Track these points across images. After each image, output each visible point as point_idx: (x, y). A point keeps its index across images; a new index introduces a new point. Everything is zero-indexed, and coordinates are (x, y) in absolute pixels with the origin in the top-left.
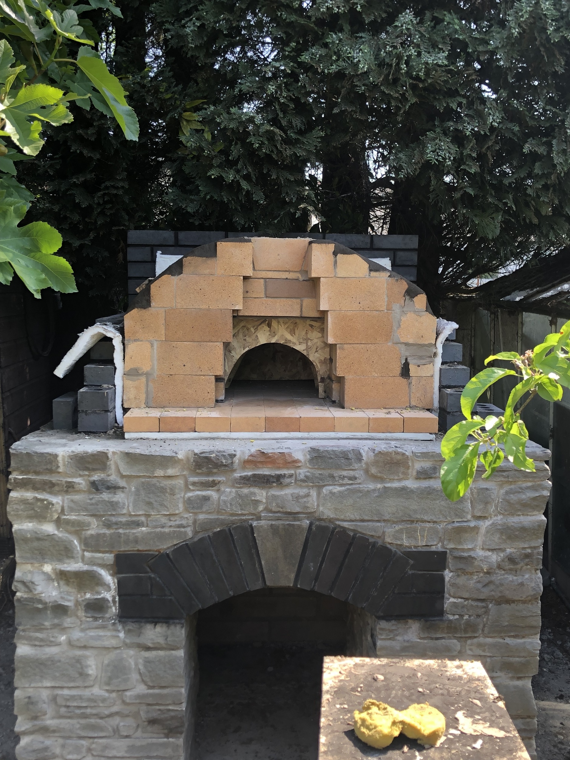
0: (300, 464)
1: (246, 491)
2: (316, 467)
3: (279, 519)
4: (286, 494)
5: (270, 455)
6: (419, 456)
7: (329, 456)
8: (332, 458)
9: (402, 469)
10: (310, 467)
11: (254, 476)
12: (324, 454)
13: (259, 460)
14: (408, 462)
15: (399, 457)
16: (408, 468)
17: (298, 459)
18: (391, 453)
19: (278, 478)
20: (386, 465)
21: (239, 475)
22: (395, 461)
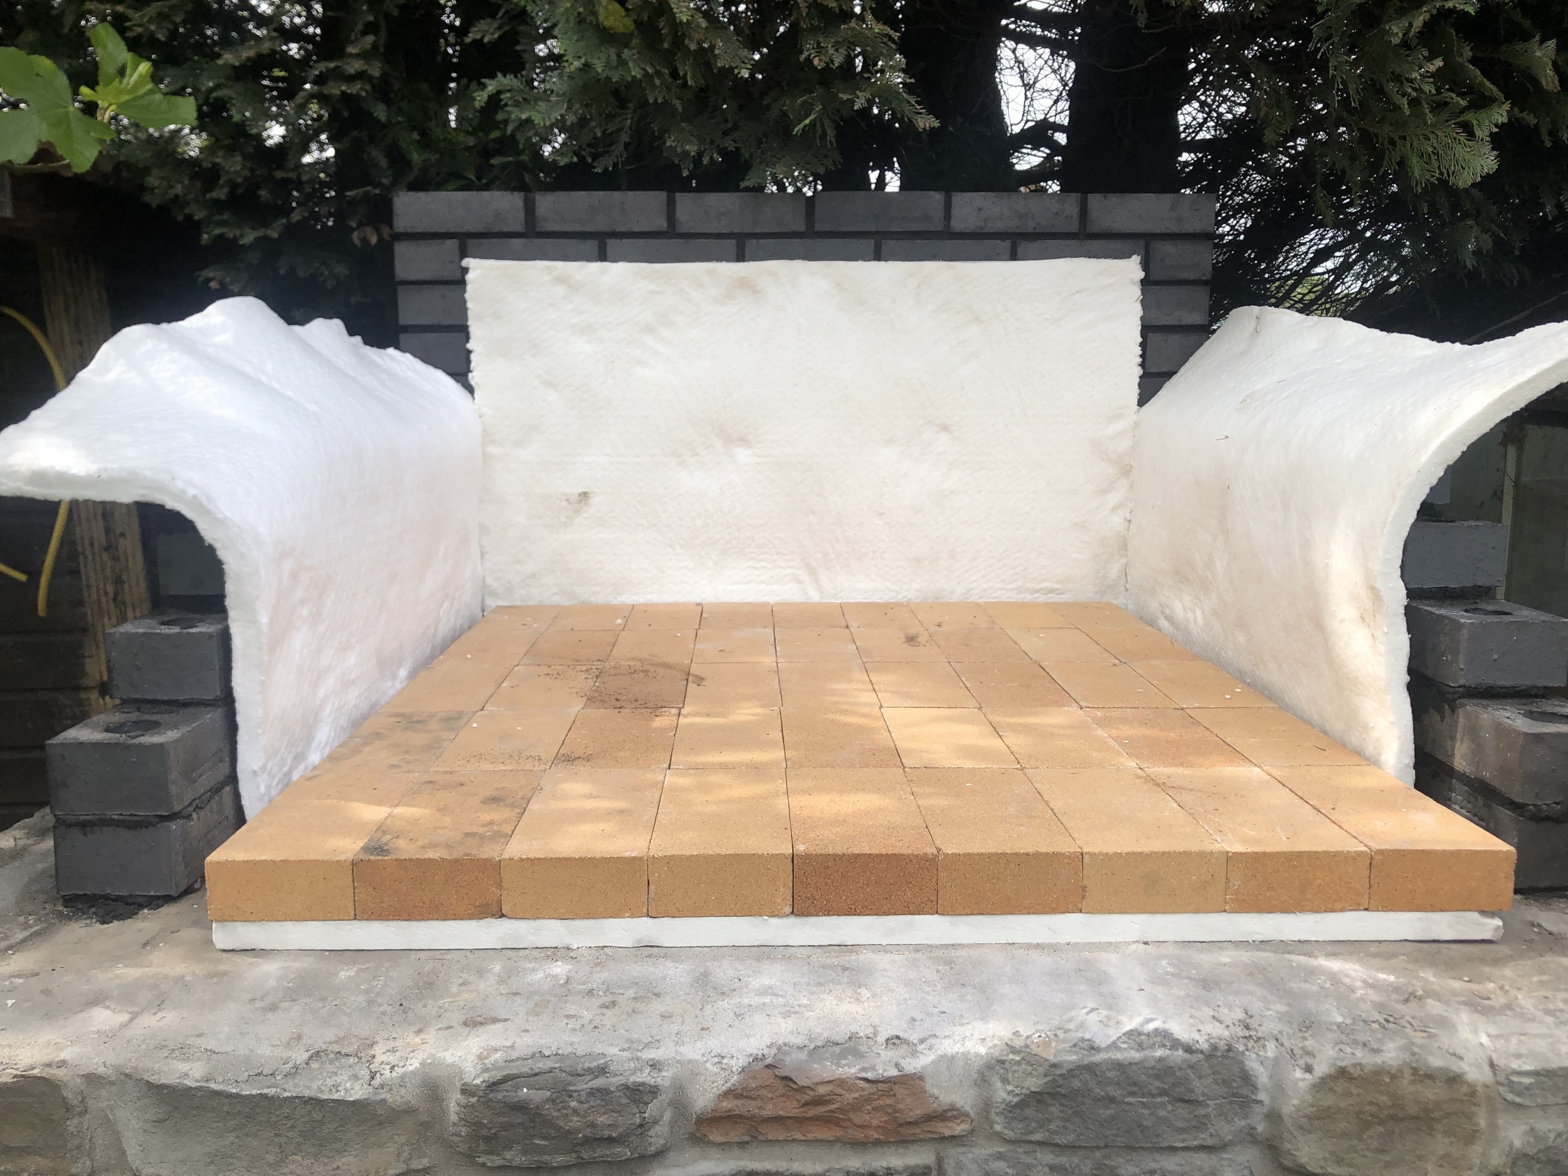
0: (959, 1128)
2: (1038, 1137)
5: (822, 1090)
6: (1528, 1088)
7: (1098, 1091)
8: (1113, 1100)
9: (1440, 1144)
10: (1009, 1134)
12: (1076, 1084)
13: (769, 1110)
14: (1474, 1114)
15: (1431, 1093)
16: (1470, 1137)
17: (953, 1108)
18: (1393, 1077)
20: (1367, 1125)
22: (1413, 1110)
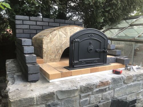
0: (110, 84)
1: (97, 95)
2: (114, 83)
3: (105, 101)
4: (107, 94)
5: (104, 82)
6: (135, 76)
7: (117, 80)
11: (99, 90)
13: (101, 85)
16: (132, 79)
18: (129, 76)
19: (105, 89)
20: (128, 79)
21: (95, 90)
22: (130, 78)
